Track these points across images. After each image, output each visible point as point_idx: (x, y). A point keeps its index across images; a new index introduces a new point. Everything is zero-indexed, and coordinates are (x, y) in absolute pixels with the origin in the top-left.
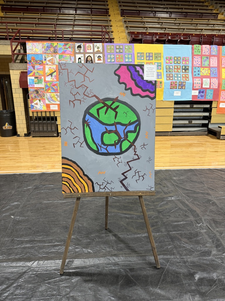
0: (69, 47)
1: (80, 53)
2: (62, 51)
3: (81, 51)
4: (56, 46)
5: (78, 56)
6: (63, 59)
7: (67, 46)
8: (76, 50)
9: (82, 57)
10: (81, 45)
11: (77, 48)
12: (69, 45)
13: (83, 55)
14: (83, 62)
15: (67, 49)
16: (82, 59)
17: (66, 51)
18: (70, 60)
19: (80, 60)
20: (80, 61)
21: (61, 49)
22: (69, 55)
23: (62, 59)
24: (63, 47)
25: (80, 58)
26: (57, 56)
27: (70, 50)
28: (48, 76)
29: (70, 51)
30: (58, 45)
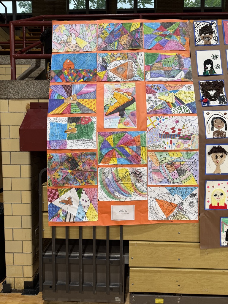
0: (176, 33)
1: (208, 46)
2: (155, 42)
3: (213, 42)
4: (137, 31)
5: (202, 56)
6: (159, 64)
7: (170, 31)
8: (197, 39)
9: (215, 57)
10: (213, 27)
11: (200, 34)
12: (175, 26)
13: (217, 52)
14: (219, 71)
15: (170, 36)
16: (217, 62)
17: (166, 42)
18: (180, 67)
19: (209, 66)
20: (209, 69)
21: (151, 37)
22: (175, 54)
23: (156, 64)
24: (158, 33)
25: (208, 62)
26: (139, 57)
27: (178, 39)
28: (111, 116)
29: (177, 43)
30: (144, 28)
